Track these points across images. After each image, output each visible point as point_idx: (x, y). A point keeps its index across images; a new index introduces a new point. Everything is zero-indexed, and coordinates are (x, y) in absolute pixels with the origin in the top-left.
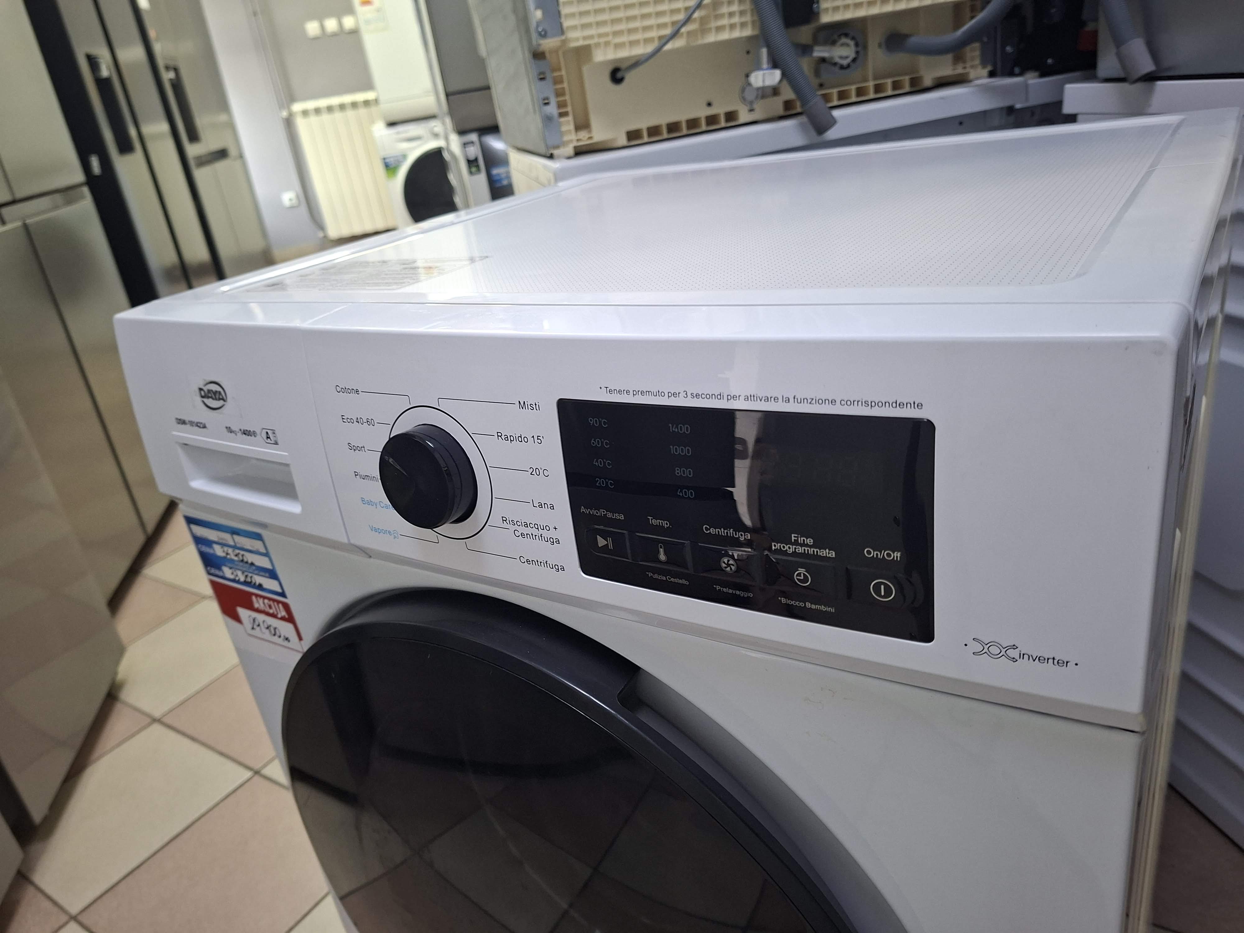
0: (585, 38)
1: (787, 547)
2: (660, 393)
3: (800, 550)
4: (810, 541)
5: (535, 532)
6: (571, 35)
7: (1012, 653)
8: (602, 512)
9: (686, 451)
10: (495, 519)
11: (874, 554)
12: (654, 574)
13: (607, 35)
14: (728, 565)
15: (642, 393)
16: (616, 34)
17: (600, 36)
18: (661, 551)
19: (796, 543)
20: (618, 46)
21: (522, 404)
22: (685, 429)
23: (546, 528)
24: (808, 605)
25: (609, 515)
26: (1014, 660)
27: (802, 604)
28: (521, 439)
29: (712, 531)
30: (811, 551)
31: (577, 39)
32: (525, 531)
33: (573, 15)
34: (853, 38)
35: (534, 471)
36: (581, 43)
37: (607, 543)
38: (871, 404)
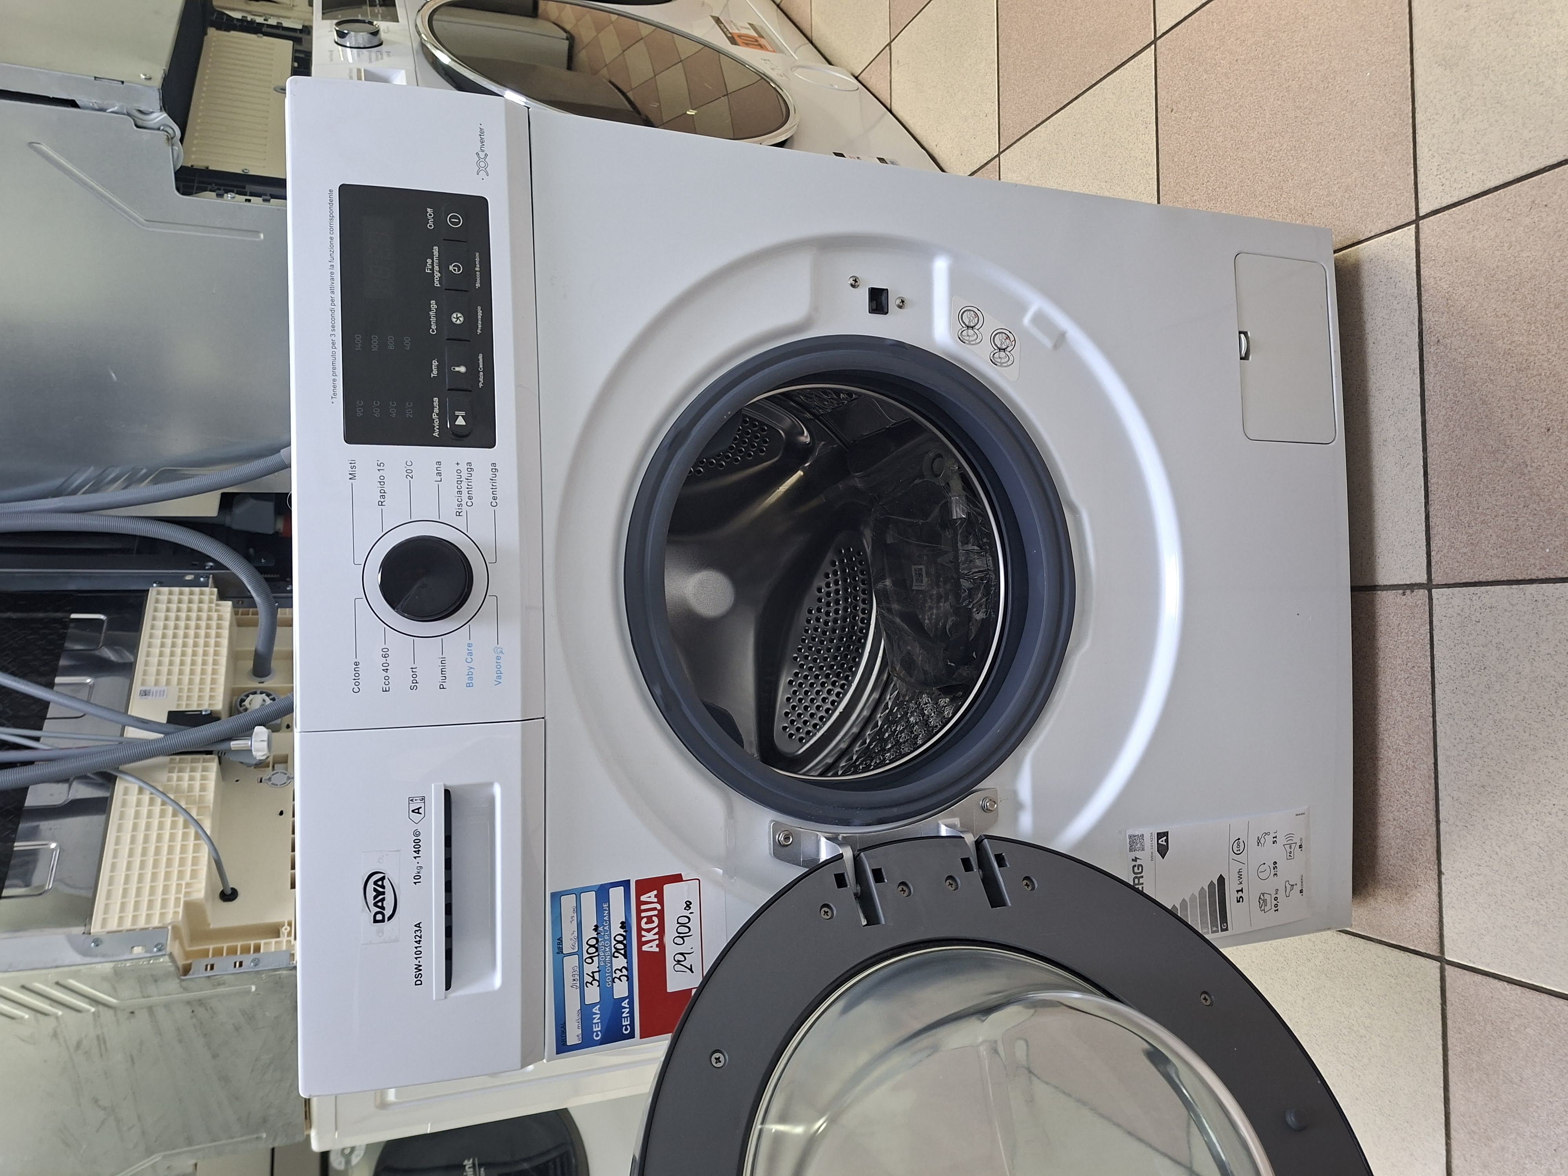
0: (177, 905)
1: (436, 277)
2: (334, 355)
3: (436, 268)
4: (429, 261)
5: (464, 485)
6: (169, 918)
7: (482, 155)
8: (435, 416)
9: (375, 339)
10: (460, 523)
11: (431, 223)
12: (480, 381)
13: (179, 886)
14: (458, 318)
15: (334, 369)
16: (181, 875)
17: (178, 891)
18: (457, 369)
19: (432, 269)
20: (194, 874)
21: (351, 476)
22: (358, 338)
23: (459, 471)
24: (477, 269)
25: (436, 410)
26: (486, 155)
27: (478, 273)
28: (382, 482)
29: (434, 327)
30: (436, 261)
31: (176, 913)
32: (465, 495)
33: (149, 917)
34: (247, 696)
35: (409, 474)
36: (180, 910)
37: (460, 417)
38: (332, 218)
